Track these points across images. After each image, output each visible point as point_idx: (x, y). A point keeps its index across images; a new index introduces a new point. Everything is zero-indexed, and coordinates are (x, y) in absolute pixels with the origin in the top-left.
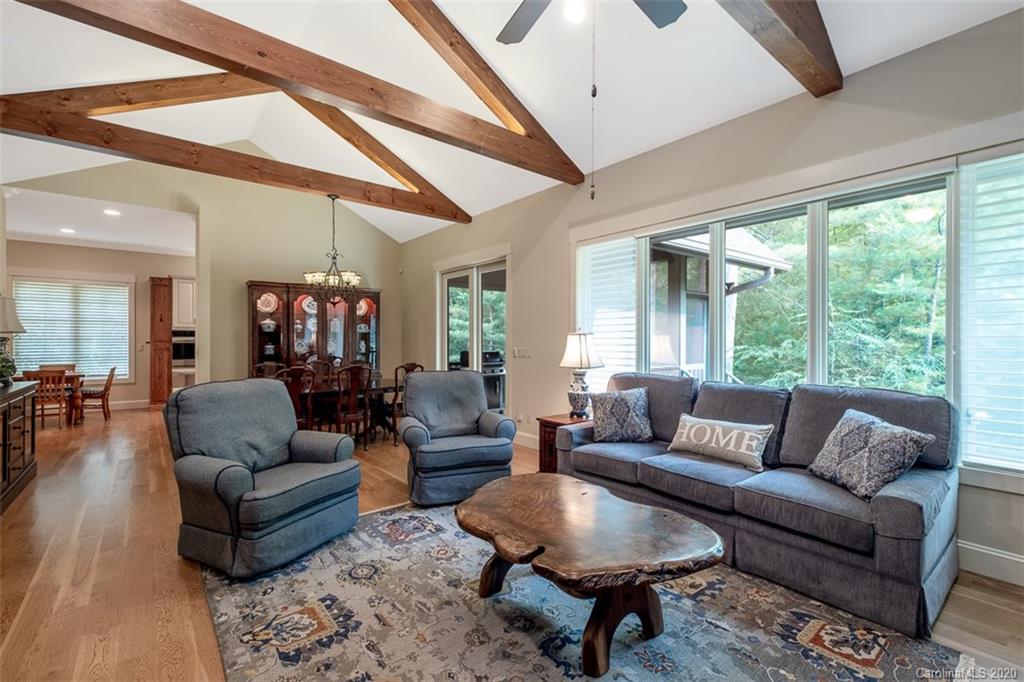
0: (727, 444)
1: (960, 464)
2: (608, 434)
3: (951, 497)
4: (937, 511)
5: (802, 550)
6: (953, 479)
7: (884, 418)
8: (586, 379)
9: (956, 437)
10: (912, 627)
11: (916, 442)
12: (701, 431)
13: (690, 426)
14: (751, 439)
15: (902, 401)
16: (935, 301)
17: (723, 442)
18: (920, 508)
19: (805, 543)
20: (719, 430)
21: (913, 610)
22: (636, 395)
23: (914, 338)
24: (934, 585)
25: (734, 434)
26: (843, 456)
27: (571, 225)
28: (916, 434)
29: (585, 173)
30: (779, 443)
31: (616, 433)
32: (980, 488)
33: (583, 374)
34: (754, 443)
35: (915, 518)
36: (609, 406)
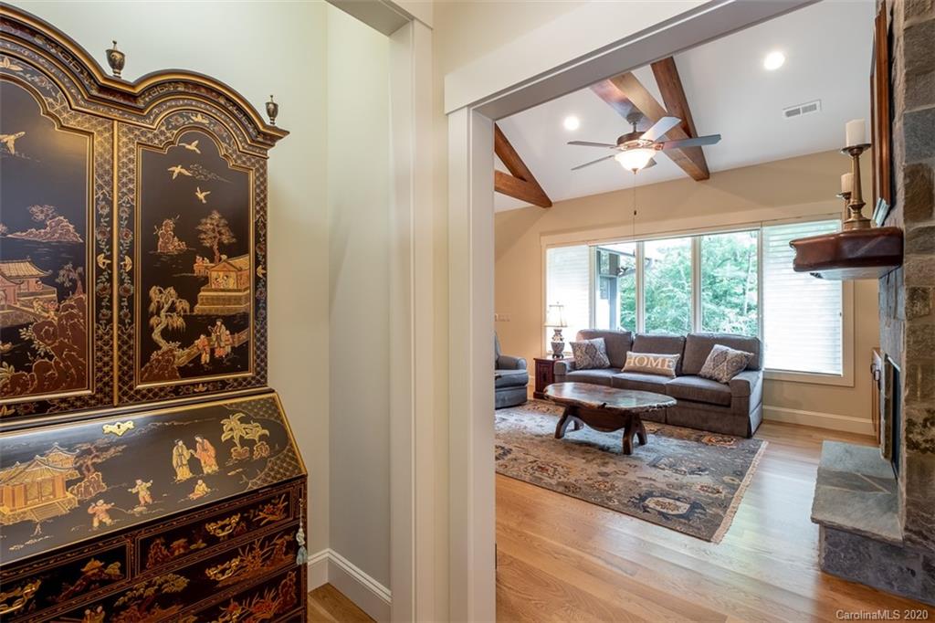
0: (657, 365)
1: (763, 369)
2: (585, 364)
3: (760, 381)
4: (755, 386)
5: (699, 409)
6: (761, 375)
7: (732, 348)
8: (562, 333)
9: (762, 355)
10: (745, 434)
11: (746, 357)
12: (641, 360)
13: (633, 358)
14: (669, 362)
15: (739, 340)
16: (748, 280)
17: (654, 365)
18: (748, 383)
19: (701, 406)
20: (651, 358)
21: (746, 426)
22: (599, 342)
23: (736, 305)
24: (754, 418)
25: (660, 360)
26: (715, 366)
27: (542, 234)
28: (746, 353)
29: (552, 201)
30: (682, 364)
31: (589, 364)
32: (772, 380)
33: (561, 331)
34: (671, 364)
35: (746, 387)
36: (584, 349)
